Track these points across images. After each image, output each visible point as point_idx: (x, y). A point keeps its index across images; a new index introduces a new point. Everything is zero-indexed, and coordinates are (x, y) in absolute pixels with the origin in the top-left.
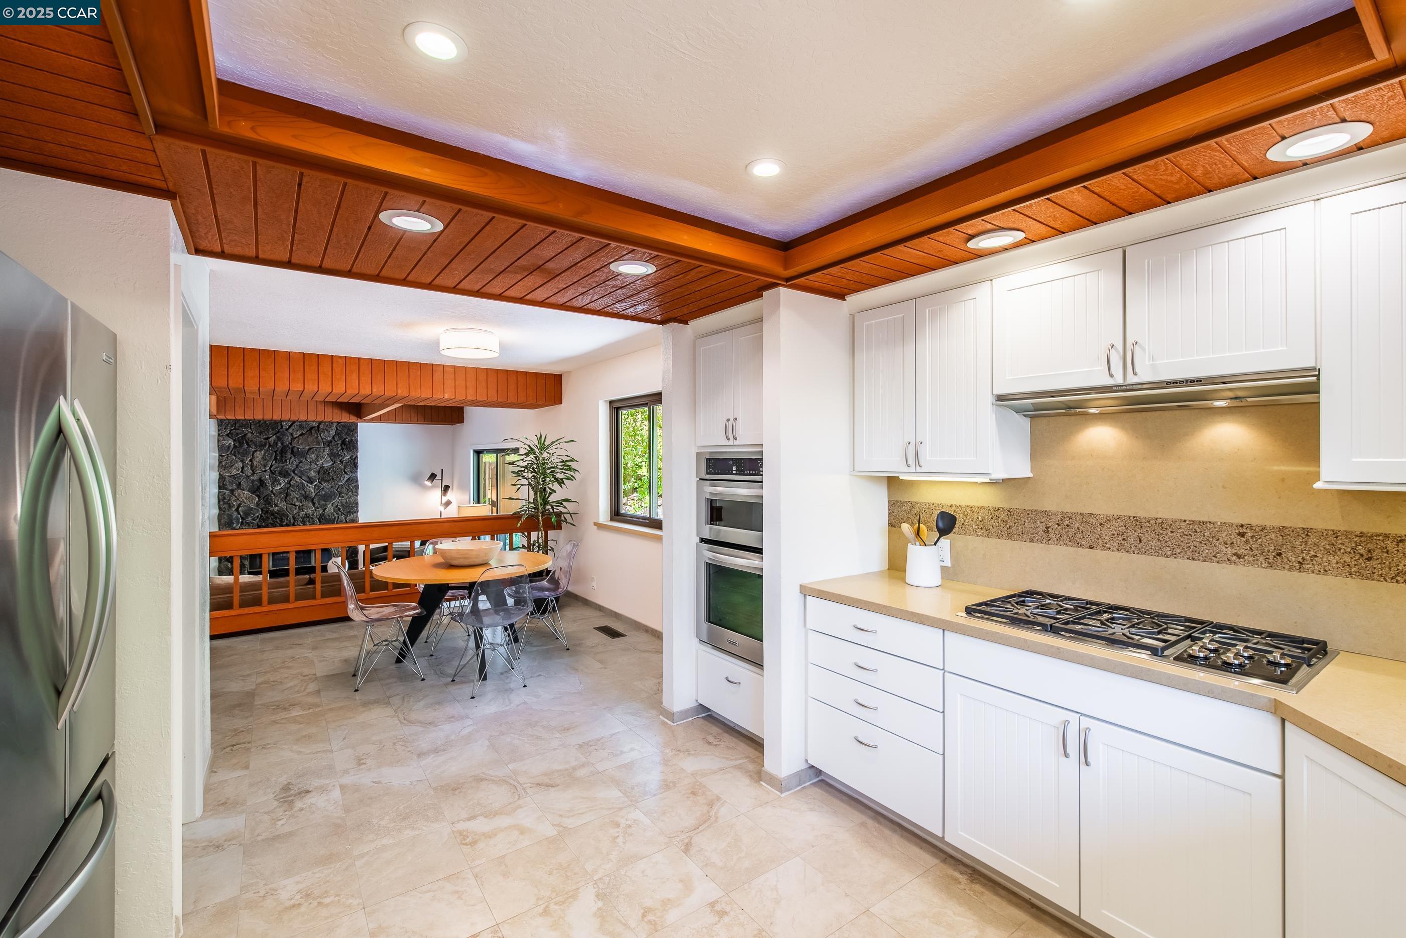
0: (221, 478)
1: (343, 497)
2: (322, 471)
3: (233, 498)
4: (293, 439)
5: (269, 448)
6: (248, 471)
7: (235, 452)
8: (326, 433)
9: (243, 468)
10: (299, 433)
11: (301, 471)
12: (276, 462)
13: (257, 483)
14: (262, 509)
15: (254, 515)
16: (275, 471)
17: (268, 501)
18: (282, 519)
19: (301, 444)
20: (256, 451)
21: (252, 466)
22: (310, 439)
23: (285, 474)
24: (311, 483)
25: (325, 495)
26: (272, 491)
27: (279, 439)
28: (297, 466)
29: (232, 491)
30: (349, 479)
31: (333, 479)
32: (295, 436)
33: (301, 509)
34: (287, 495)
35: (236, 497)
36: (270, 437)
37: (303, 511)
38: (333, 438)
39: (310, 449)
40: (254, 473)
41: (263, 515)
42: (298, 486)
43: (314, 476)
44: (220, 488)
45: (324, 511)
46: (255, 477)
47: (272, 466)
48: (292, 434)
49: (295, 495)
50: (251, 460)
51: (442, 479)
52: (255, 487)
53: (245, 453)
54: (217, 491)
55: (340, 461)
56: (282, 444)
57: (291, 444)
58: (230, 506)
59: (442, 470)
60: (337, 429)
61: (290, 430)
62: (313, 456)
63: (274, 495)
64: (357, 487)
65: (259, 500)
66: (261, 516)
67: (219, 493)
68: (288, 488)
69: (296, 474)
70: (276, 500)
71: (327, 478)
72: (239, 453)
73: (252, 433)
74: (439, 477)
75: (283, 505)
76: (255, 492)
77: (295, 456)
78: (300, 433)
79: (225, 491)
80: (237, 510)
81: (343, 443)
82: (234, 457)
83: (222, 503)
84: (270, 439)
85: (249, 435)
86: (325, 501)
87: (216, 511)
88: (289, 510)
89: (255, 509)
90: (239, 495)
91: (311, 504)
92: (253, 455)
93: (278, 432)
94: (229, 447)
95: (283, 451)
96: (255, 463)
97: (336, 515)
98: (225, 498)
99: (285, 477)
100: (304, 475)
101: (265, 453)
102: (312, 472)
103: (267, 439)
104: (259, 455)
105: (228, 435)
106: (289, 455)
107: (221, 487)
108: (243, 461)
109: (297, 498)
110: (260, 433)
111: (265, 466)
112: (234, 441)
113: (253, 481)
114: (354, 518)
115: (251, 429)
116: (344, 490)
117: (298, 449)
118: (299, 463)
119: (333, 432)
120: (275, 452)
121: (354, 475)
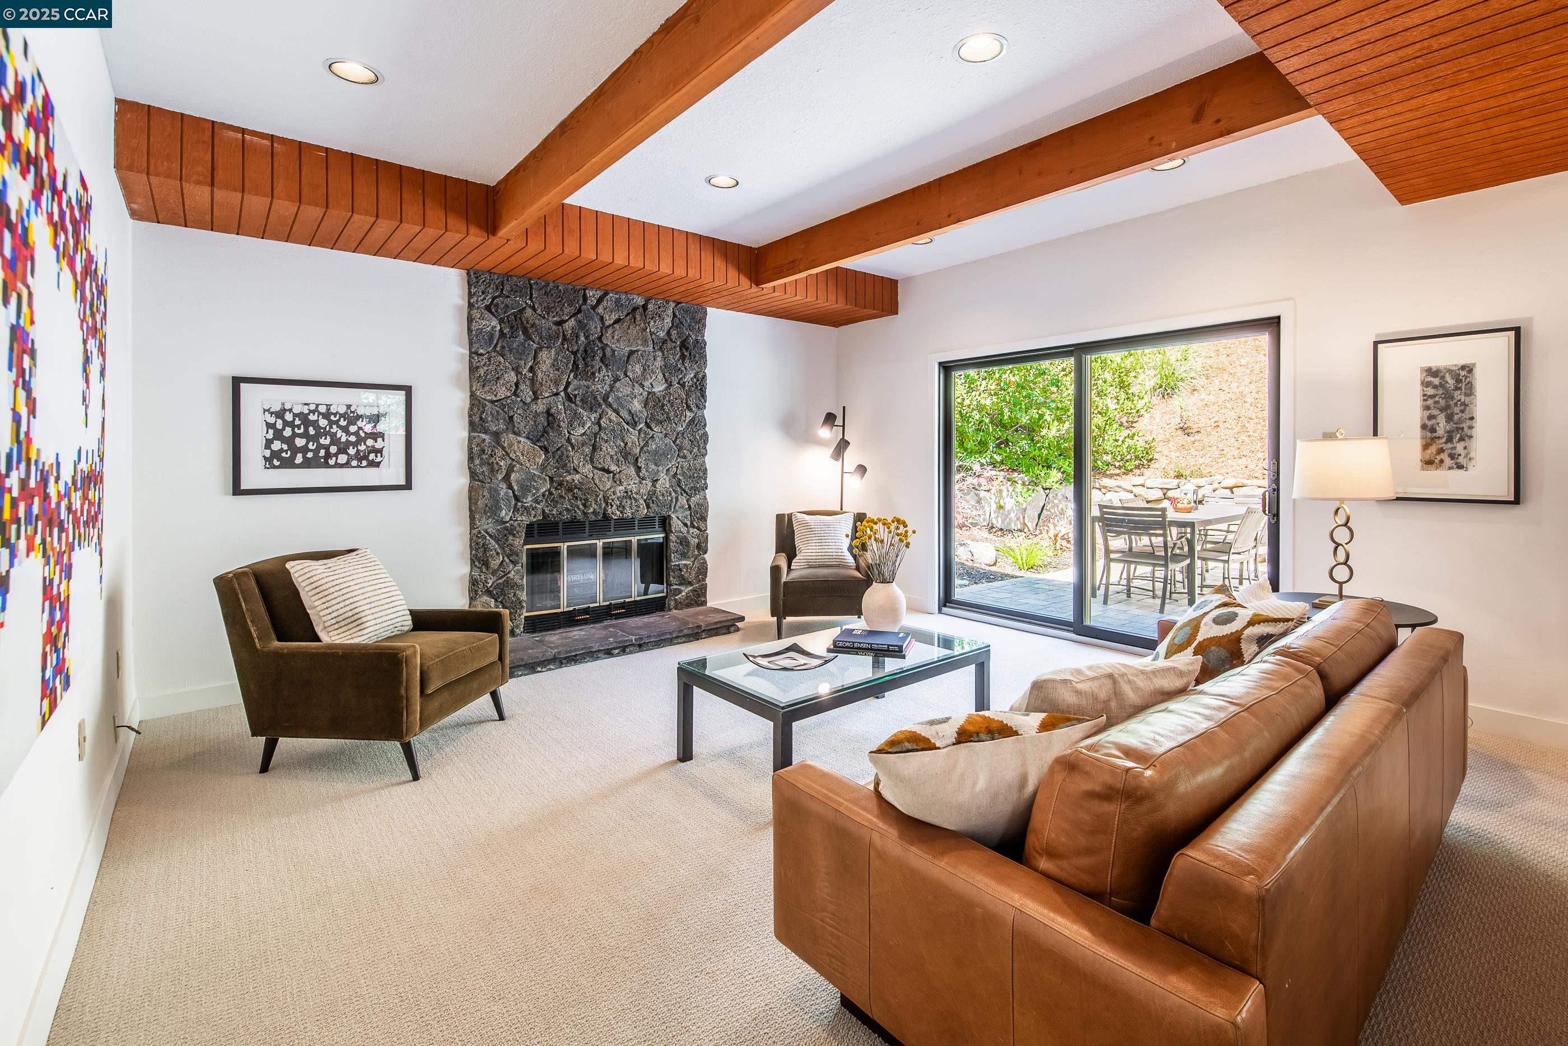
0: (475, 403)
1: (684, 457)
2: (651, 400)
3: (499, 452)
4: (604, 328)
5: (562, 344)
6: (527, 393)
7: (503, 347)
8: (659, 323)
9: (517, 384)
10: (614, 317)
11: (619, 398)
12: (575, 378)
13: (542, 420)
14: (551, 478)
15: (537, 490)
16: (575, 396)
17: (562, 462)
18: (586, 500)
19: (618, 341)
20: (541, 348)
21: (533, 381)
22: (634, 331)
23: (591, 403)
24: (634, 427)
25: (656, 452)
26: (569, 440)
27: (582, 325)
28: (612, 387)
29: (496, 435)
30: (692, 420)
31: (668, 418)
32: (607, 323)
33: (617, 481)
34: (594, 448)
35: (503, 448)
36: (565, 321)
37: (621, 484)
38: (669, 333)
39: (631, 353)
40: (536, 398)
41: (553, 490)
42: (613, 430)
43: (641, 412)
44: (473, 426)
45: (654, 486)
46: (540, 407)
47: (568, 384)
48: (602, 319)
49: (609, 448)
50: (531, 369)
51: (843, 426)
52: (540, 428)
53: (520, 354)
54: (465, 434)
55: (679, 383)
56: (587, 338)
57: (600, 339)
58: (493, 471)
59: (844, 408)
60: (675, 315)
61: (600, 310)
62: (638, 368)
63: (573, 448)
64: (705, 437)
65: (547, 459)
66: (551, 493)
67: (471, 440)
68: (596, 435)
69: (610, 406)
70: (576, 459)
71: (661, 418)
72: (511, 351)
73: (533, 308)
74: (839, 421)
75: (587, 469)
76: (538, 441)
77: (606, 366)
78: (617, 317)
79: (483, 436)
80: (507, 478)
81: (684, 345)
82: (502, 360)
83: (477, 462)
84: (566, 325)
85: (529, 312)
86: (656, 464)
87: (464, 481)
88: (597, 481)
89: (539, 477)
90: (511, 445)
91: (632, 471)
92: (535, 357)
93: (580, 311)
94: (491, 336)
95: (587, 353)
96: (540, 375)
97: (673, 494)
98: (483, 451)
99: (591, 409)
100: (623, 408)
101: (557, 354)
102: (635, 401)
103: (560, 323)
104: (546, 357)
105: (488, 308)
106: (597, 363)
107: (477, 424)
108: (517, 370)
109: (612, 457)
110: (548, 310)
111: (557, 383)
112: (501, 321)
113: (537, 415)
114: (701, 501)
115: (531, 299)
116: (686, 443)
117: (613, 351)
118: (615, 382)
119: (668, 321)
120: (575, 353)
121: (699, 413)
